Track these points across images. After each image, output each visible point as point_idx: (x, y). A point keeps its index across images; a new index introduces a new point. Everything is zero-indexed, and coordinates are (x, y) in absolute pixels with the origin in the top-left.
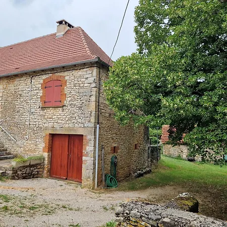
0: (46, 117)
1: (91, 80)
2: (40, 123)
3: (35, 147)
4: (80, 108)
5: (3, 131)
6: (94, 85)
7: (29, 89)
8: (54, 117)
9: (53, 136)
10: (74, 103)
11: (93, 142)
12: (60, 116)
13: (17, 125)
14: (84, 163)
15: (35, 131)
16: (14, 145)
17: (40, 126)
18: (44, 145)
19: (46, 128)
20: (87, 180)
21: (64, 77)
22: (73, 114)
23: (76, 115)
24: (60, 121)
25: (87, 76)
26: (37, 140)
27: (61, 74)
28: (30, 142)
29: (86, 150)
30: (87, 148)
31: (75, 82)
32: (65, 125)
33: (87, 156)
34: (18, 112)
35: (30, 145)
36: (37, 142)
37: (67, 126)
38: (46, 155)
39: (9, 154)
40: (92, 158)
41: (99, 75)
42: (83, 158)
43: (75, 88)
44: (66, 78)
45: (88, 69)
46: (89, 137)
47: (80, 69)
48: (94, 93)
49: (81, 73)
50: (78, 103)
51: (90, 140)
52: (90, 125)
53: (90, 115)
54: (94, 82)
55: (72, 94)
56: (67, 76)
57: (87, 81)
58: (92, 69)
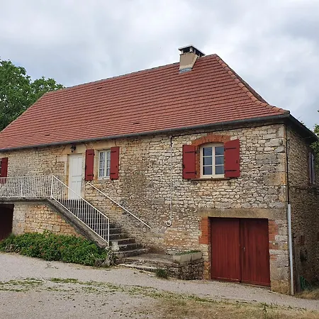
0: (200, 194)
1: (275, 142)
2: (190, 202)
3: (184, 237)
4: (259, 181)
5: (125, 213)
6: (282, 149)
7: (166, 154)
8: (214, 193)
9: (212, 220)
10: (248, 174)
11: (285, 229)
12: (224, 193)
13: (150, 204)
14: (272, 258)
15: (182, 213)
16: (148, 234)
17: (192, 206)
18: (200, 234)
19: (202, 210)
20: (280, 282)
21: (230, 137)
22: (248, 189)
23: (252, 191)
24: (226, 200)
25: (268, 136)
26: (188, 226)
27: (223, 134)
28: (175, 229)
29: (274, 240)
30: (276, 237)
31: (248, 145)
32: (234, 205)
33: (277, 247)
34: (150, 186)
35: (175, 233)
36: (186, 229)
37: (239, 206)
38: (205, 248)
39: (140, 246)
40: (286, 251)
41: (286, 134)
42: (270, 251)
43: (248, 152)
44: (232, 139)
45: (269, 127)
46: (278, 222)
47: (255, 127)
48: (282, 160)
49: (256, 132)
50: (256, 174)
51: (281, 226)
52: (278, 205)
53: (278, 190)
54: (281, 144)
55: (244, 161)
56: (233, 136)
57: (268, 143)
58: (277, 126)
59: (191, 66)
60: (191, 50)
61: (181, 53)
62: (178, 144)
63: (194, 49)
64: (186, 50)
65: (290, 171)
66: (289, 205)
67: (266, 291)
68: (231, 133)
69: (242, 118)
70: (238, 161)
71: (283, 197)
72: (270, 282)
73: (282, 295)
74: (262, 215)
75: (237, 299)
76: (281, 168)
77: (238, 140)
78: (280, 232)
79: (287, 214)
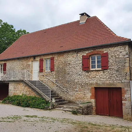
0: (91, 77)
1: (124, 53)
2: (86, 81)
3: (83, 96)
4: (117, 71)
5: (57, 86)
6: (127, 56)
7: (75, 60)
8: (97, 77)
9: (96, 88)
10: (112, 68)
11: (129, 92)
12: (101, 76)
13: (67, 82)
14: (124, 105)
15: (82, 85)
16: (68, 95)
17: (86, 82)
18: (91, 95)
19: (91, 84)
20: (127, 116)
21: (103, 51)
22: (112, 75)
23: (114, 75)
24: (102, 79)
25: (121, 51)
26: (85, 91)
27: (100, 50)
29: (124, 97)
30: (125, 95)
31: (112, 55)
32: (106, 81)
33: (125, 100)
34: (68, 74)
35: (80, 94)
36: (85, 92)
37: (108, 82)
38: (93, 101)
39: (64, 100)
40: (130, 102)
41: (129, 49)
42: (123, 102)
43: (112, 58)
44: (104, 52)
45: (121, 46)
46: (126, 89)
47: (115, 47)
48: (127, 60)
49: (116, 49)
50: (116, 68)
51: (127, 90)
52: (126, 81)
53: (126, 75)
54: (127, 54)
55: (110, 62)
56: (105, 51)
57: (121, 54)
58: (125, 46)
59: (85, 21)
60: (85, 15)
61: (80, 16)
62: (80, 55)
63: (86, 14)
64: (82, 15)
65: (131, 66)
66: (131, 81)
67: (121, 120)
68: (104, 49)
69: (109, 43)
70: (108, 62)
71: (128, 78)
72: (123, 115)
73: (129, 121)
74: (119, 86)
75: (109, 123)
76: (127, 65)
77: (107, 53)
78: (127, 94)
79: (130, 85)
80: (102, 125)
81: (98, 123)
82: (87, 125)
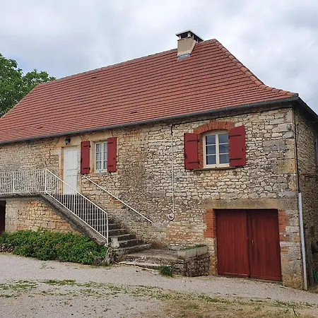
0: (204, 184)
1: (284, 127)
2: (193, 194)
3: (188, 231)
4: (267, 169)
5: (124, 208)
6: (291, 134)
7: (167, 144)
8: (219, 184)
9: (217, 212)
10: (255, 162)
11: (296, 220)
12: (230, 183)
13: (150, 197)
14: (283, 251)
15: (185, 205)
16: (149, 229)
17: (195, 198)
18: (205, 227)
19: (207, 202)
20: (292, 277)
21: (235, 123)
22: (255, 178)
23: (260, 180)
24: (232, 190)
25: (276, 122)
26: (192, 219)
27: (227, 120)
28: (178, 223)
29: (285, 231)
30: (287, 228)
31: (254, 131)
32: (241, 195)
33: (288, 239)
34: (150, 178)
35: (178, 227)
36: (190, 222)
37: (246, 196)
38: (210, 242)
39: (141, 242)
40: (298, 244)
41: (294, 119)
42: (281, 243)
43: (254, 139)
44: (236, 125)
45: (276, 111)
46: (288, 212)
47: (262, 112)
48: (291, 146)
49: (263, 117)
50: (263, 162)
51: (292, 216)
52: (288, 194)
53: (287, 178)
54: (290, 130)
55: (250, 148)
56: (238, 122)
57: (276, 129)
58: (285, 110)
59: (190, 52)
60: (189, 35)
61: (178, 38)
62: (179, 132)
63: (192, 34)
64: (183, 36)
65: (300, 158)
66: (300, 194)
67: (278, 287)
68: (235, 119)
69: (248, 103)
70: (244, 148)
71: (293, 186)
72: (281, 276)
73: (295, 291)
74: (271, 205)
75: (250, 296)
76: (291, 154)
77: (243, 127)
78: (291, 224)
79: (298, 204)
80: (231, 300)
81: (223, 296)
82: (197, 302)
